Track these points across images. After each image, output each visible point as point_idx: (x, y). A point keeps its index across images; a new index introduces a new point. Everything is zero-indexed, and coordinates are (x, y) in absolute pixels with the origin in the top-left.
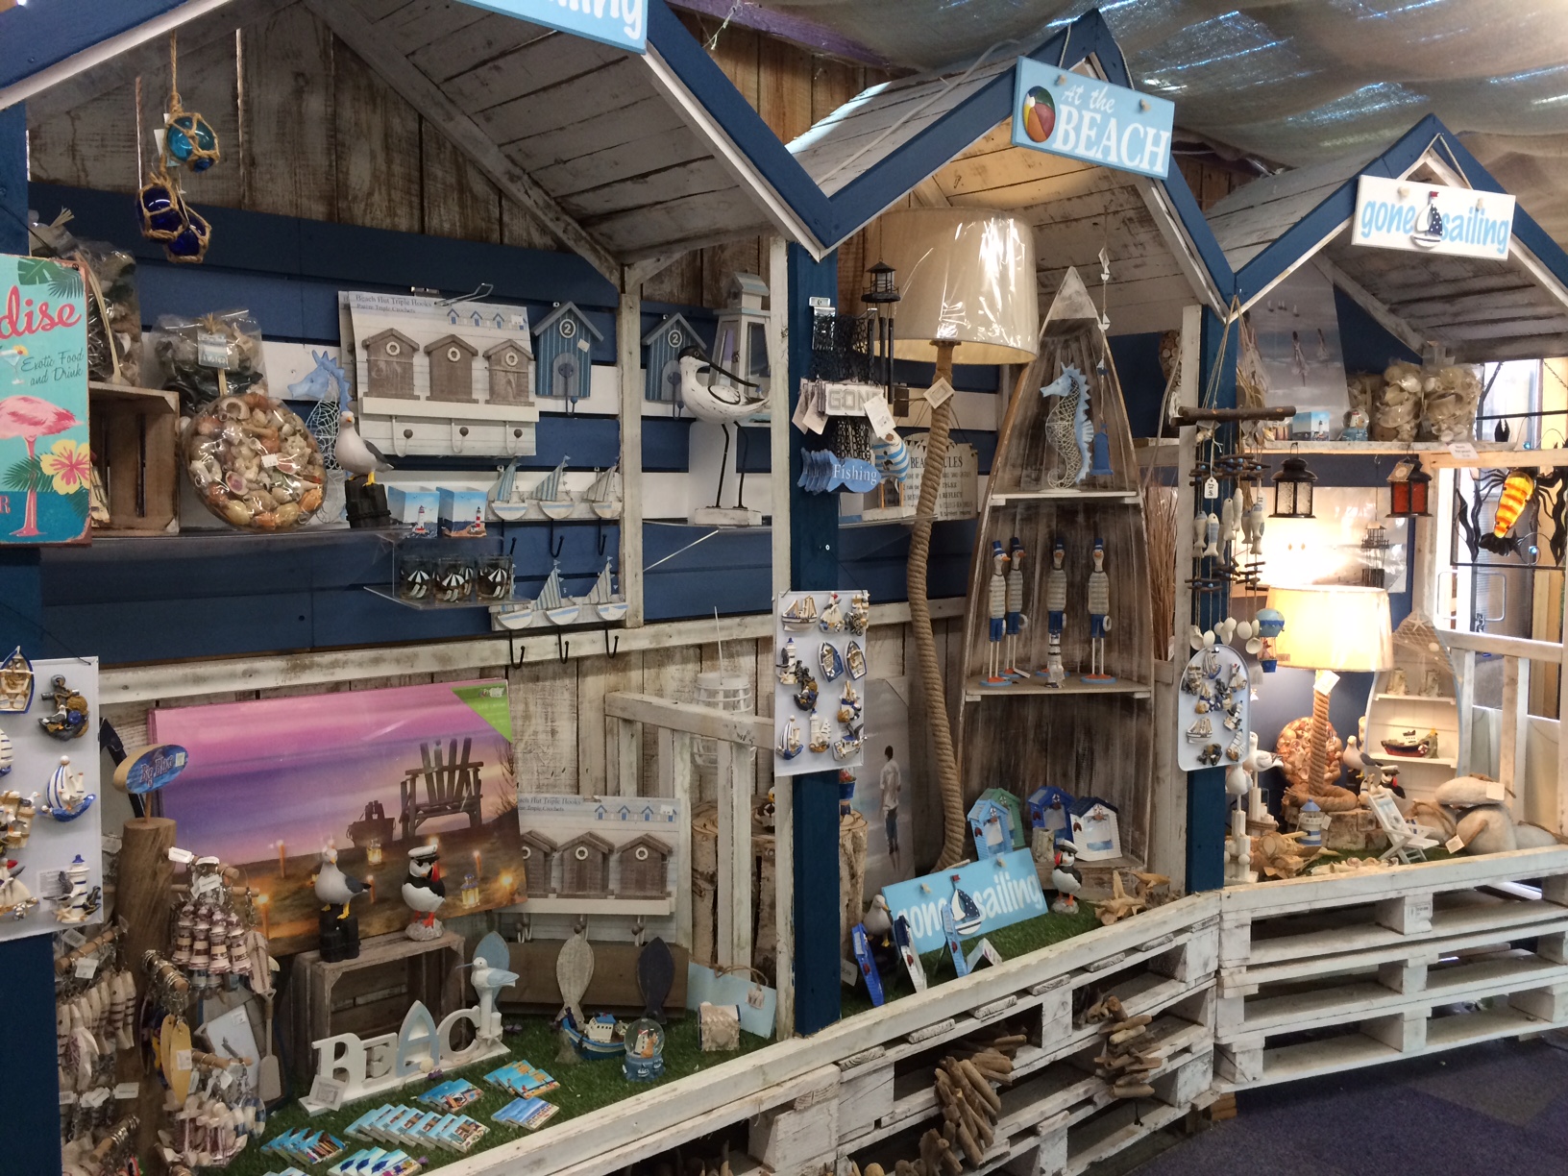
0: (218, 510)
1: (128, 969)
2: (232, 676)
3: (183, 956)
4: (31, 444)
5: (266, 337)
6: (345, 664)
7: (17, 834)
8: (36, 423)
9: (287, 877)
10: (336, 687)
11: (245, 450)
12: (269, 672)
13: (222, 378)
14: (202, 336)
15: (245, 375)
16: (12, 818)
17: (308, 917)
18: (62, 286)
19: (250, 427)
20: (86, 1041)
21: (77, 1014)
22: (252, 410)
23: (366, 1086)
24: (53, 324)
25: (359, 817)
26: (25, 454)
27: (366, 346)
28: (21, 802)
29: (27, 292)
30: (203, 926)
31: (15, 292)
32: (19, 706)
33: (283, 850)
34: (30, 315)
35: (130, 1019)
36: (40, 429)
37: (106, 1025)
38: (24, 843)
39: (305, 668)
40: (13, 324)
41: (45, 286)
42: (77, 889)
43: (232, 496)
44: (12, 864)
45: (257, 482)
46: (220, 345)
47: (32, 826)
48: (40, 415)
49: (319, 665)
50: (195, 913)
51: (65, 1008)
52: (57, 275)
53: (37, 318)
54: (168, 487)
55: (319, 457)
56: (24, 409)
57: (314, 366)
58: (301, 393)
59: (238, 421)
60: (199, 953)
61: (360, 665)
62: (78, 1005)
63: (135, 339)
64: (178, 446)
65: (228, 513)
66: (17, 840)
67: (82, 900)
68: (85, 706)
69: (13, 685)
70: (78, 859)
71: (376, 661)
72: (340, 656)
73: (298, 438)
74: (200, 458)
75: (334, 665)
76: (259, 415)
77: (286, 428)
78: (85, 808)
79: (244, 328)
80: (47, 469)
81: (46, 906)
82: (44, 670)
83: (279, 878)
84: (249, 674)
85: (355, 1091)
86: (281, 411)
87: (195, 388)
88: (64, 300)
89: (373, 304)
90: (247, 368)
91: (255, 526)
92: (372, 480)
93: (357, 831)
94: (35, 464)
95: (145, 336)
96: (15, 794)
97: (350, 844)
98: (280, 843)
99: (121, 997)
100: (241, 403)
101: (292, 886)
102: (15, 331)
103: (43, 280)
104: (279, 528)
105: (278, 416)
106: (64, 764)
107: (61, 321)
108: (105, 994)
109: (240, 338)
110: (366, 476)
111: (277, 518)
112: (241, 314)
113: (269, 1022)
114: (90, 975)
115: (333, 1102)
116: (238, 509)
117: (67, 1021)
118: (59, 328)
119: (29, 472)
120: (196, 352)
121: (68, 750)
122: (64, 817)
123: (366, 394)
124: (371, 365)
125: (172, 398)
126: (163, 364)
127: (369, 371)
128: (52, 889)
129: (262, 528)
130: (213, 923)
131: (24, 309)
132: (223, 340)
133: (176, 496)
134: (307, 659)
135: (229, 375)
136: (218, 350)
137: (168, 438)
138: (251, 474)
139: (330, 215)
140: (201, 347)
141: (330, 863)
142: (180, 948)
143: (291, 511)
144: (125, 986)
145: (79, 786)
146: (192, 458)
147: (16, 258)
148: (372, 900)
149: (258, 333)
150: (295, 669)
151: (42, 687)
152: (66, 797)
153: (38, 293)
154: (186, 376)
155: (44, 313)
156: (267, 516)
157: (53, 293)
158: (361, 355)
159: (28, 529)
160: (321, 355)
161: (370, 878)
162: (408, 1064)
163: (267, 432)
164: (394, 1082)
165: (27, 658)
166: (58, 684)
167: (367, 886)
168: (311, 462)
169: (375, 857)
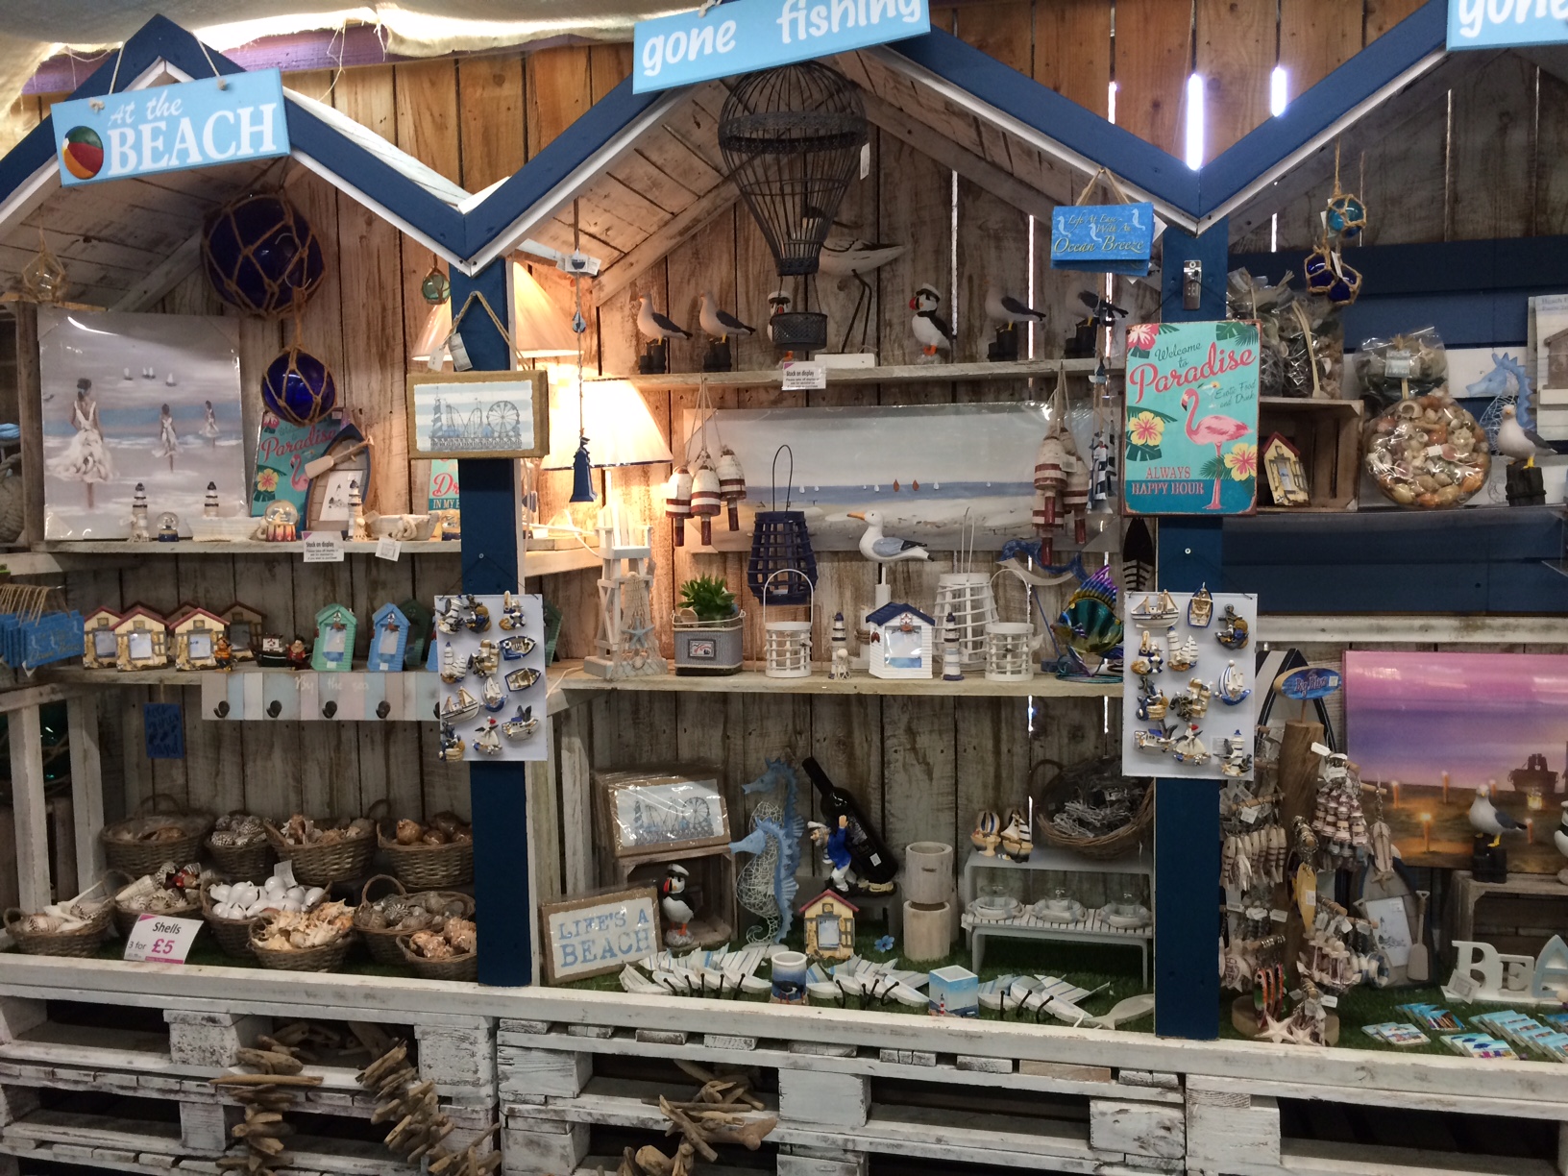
0: (1387, 492)
1: (1283, 826)
2: (1410, 629)
3: (1318, 824)
4: (1219, 447)
5: (1449, 346)
6: (1515, 628)
7: (1198, 708)
8: (1223, 433)
9: (1449, 804)
10: (1511, 648)
11: (1414, 443)
12: (1444, 629)
13: (1405, 386)
14: (1390, 353)
15: (1427, 381)
16: (1195, 697)
17: (1465, 841)
18: (1245, 337)
19: (1423, 424)
20: (1245, 864)
21: (1240, 845)
22: (1424, 409)
23: (1502, 994)
24: (1237, 365)
25: (1523, 765)
26: (1214, 455)
27: (1548, 344)
28: (1202, 687)
29: (1221, 345)
30: (1333, 805)
31: (1213, 346)
32: (1203, 623)
33: (1447, 780)
34: (1222, 361)
35: (1282, 863)
36: (1225, 437)
37: (1263, 861)
38: (1202, 715)
39: (1477, 628)
40: (1211, 368)
41: (1233, 339)
42: (1236, 753)
43: (1398, 481)
44: (1194, 728)
45: (1422, 469)
46: (1405, 358)
47: (1209, 704)
48: (1225, 428)
49: (1490, 627)
50: (1329, 794)
51: (1232, 839)
52: (1241, 331)
53: (1227, 360)
54: (1351, 475)
55: (1484, 446)
56: (1215, 424)
57: (1494, 366)
58: (1478, 391)
59: (1411, 419)
60: (1329, 824)
61: (1532, 630)
62: (1242, 841)
63: (1337, 361)
64: (1360, 442)
65: (1395, 494)
66: (1198, 712)
67: (1239, 761)
68: (1246, 628)
69: (1200, 609)
70: (1238, 732)
71: (1548, 628)
72: (1512, 621)
73: (1465, 432)
74: (1374, 451)
75: (1505, 628)
76: (1431, 413)
77: (1454, 422)
78: (1243, 698)
79: (1429, 342)
80: (1228, 464)
81: (1215, 761)
82: (1221, 600)
83: (1442, 802)
84: (1425, 629)
85: (1489, 994)
86: (1451, 409)
87: (1382, 394)
88: (1245, 347)
89: (1559, 305)
90: (1428, 375)
91: (1417, 504)
92: (1531, 463)
93: (1518, 777)
94: (1220, 461)
95: (1348, 358)
96: (1198, 681)
97: (1509, 786)
98: (1445, 773)
99: (1274, 844)
100: (1415, 405)
101: (1452, 812)
102: (1212, 373)
103: (1232, 336)
104: (1439, 506)
105: (1448, 413)
106: (1231, 666)
107: (1243, 363)
108: (1263, 838)
109: (1424, 351)
110: (1525, 461)
111: (1437, 499)
112: (1428, 330)
113: (1422, 917)
114: (1252, 821)
115: (1467, 996)
116: (1403, 491)
117: (1233, 847)
118: (1241, 367)
119: (1217, 467)
120: (1384, 367)
121: (1237, 656)
122: (1231, 702)
123: (1545, 387)
124: (1552, 360)
125: (1358, 406)
126: (1361, 379)
127: (1550, 365)
128: (1221, 750)
129: (1423, 506)
130: (1340, 804)
131: (1219, 357)
132: (1408, 354)
133: (1356, 482)
134: (1479, 621)
135: (1412, 383)
136: (1402, 363)
137: (1354, 435)
138: (1418, 463)
139: (1527, 232)
140: (1388, 362)
141: (1481, 797)
142: (1317, 818)
143: (1450, 493)
144: (1278, 837)
145: (1240, 683)
146: (1370, 451)
147: (1215, 323)
148: (1530, 841)
149: (1442, 344)
150: (1468, 628)
151: (1219, 611)
152: (1230, 688)
153: (1228, 345)
154: (1376, 386)
155: (1231, 358)
156: (1428, 496)
157: (1238, 343)
158: (1543, 353)
159: (1214, 505)
160: (1501, 356)
161: (1528, 821)
162: (1545, 989)
163: (1437, 427)
164: (1530, 1000)
165: (1209, 593)
166: (1229, 610)
167: (1523, 827)
168: (1475, 450)
169: (1535, 803)
